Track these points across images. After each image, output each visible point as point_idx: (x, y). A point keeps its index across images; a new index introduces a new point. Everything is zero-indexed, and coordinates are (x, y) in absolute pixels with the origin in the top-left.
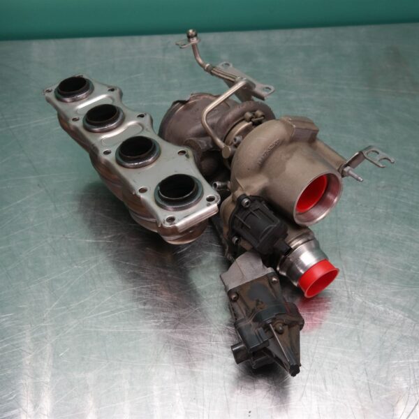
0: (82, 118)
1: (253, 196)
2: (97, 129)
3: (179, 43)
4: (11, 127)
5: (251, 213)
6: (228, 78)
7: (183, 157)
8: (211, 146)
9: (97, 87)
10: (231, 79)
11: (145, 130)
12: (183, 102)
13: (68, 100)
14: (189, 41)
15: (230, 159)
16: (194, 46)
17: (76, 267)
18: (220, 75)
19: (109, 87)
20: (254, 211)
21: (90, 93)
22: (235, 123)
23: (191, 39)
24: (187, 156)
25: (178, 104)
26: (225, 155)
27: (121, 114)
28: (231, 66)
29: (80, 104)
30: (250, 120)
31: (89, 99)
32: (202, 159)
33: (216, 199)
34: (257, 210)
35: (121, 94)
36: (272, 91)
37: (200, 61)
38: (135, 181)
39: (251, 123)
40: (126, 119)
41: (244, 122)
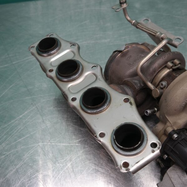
0: (55, 69)
1: (179, 129)
2: (65, 80)
3: (114, 7)
4: (14, 63)
5: (179, 143)
6: (150, 32)
7: (128, 104)
8: (143, 85)
9: (63, 44)
10: (152, 33)
11: (98, 80)
12: (120, 52)
13: (45, 55)
14: (121, 6)
15: (159, 98)
16: (124, 10)
17: (58, 165)
18: (144, 29)
19: (71, 44)
20: (180, 141)
21: (59, 49)
22: (160, 69)
23: (122, 5)
24: (131, 103)
25: (117, 52)
26: (155, 95)
27: (81, 67)
28: (150, 21)
29: (53, 57)
30: (171, 67)
31: (58, 54)
32: (137, 95)
33: (158, 146)
34: (182, 140)
35: (79, 48)
36: (182, 41)
37: (129, 18)
38: (95, 127)
39: (171, 69)
40: (84, 70)
41: (166, 69)
